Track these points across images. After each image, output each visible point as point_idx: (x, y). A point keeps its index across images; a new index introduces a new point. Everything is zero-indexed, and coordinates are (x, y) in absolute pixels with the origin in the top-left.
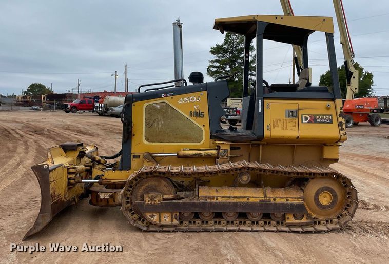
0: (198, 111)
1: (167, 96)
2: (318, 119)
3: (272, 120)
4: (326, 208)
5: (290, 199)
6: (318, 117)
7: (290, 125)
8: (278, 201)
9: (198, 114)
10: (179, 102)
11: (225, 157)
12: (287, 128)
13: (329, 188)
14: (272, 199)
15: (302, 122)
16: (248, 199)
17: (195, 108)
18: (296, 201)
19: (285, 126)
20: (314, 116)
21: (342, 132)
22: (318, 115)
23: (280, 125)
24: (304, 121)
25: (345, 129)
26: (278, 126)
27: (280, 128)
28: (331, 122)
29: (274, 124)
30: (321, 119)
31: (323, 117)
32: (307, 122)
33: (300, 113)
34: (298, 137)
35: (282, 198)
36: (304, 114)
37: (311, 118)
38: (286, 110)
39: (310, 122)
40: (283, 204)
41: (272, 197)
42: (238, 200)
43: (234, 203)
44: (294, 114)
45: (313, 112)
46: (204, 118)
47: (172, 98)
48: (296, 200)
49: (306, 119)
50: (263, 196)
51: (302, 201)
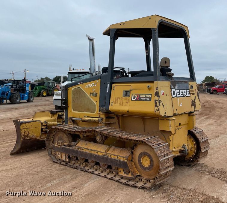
0: (94, 92)
1: (81, 84)
2: (142, 97)
3: (115, 98)
4: (145, 169)
5: (119, 157)
6: (142, 96)
7: (125, 101)
8: (113, 157)
9: (94, 95)
10: (86, 87)
11: (102, 123)
12: (122, 104)
13: (148, 153)
14: (109, 155)
15: (132, 100)
16: (97, 153)
17: (93, 91)
18: (123, 160)
19: (122, 103)
20: (140, 95)
21: (157, 108)
22: (142, 94)
23: (119, 102)
24: (133, 99)
25: (158, 106)
26: (117, 103)
27: (118, 104)
28: (150, 100)
29: (115, 101)
30: (144, 98)
31: (146, 96)
32: (134, 99)
33: (132, 92)
34: (128, 111)
35: (115, 155)
36: (133, 94)
37: (137, 96)
38: (124, 91)
39: (136, 100)
40: (115, 160)
41: (110, 154)
42: (92, 152)
43: (90, 154)
44: (128, 94)
45: (139, 92)
46: (97, 97)
47: (83, 85)
48: (122, 158)
49: (134, 97)
50: (105, 152)
51: (126, 160)
